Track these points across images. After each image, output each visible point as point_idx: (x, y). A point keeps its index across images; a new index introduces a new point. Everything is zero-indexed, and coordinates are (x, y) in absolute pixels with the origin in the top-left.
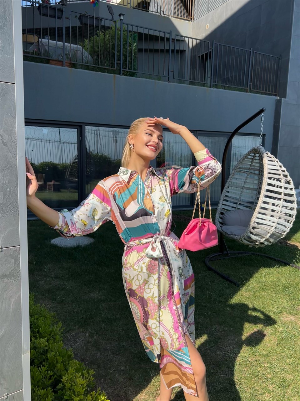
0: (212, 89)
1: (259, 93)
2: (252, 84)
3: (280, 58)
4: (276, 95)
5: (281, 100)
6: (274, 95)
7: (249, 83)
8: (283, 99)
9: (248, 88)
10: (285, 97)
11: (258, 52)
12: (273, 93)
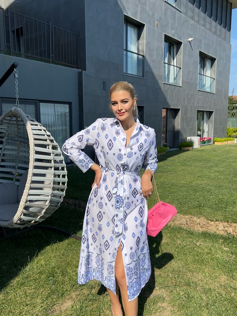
0: (12, 57)
1: (61, 65)
2: (54, 56)
3: (79, 35)
4: (78, 68)
5: (82, 72)
6: (76, 68)
7: (51, 55)
8: (83, 71)
9: (51, 60)
10: (85, 70)
11: (57, 27)
12: (75, 66)
